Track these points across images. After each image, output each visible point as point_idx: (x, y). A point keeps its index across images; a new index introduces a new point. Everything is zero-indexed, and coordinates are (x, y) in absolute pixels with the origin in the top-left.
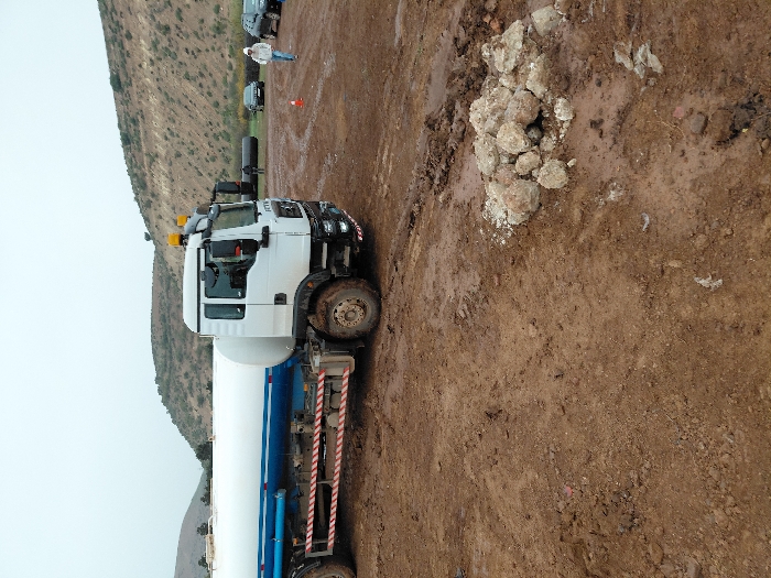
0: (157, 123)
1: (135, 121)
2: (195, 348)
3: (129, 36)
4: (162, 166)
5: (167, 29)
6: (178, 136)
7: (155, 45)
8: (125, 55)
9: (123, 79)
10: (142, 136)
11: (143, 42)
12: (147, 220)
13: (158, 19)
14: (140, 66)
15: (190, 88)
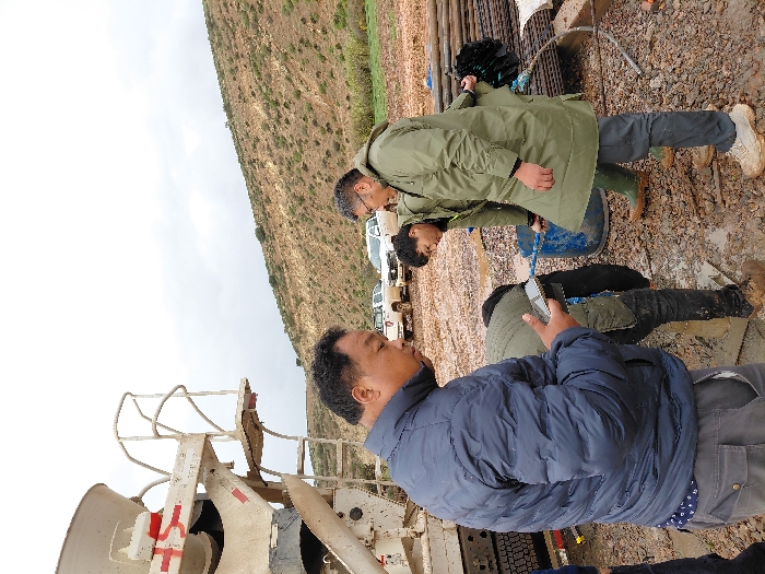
0: (300, 273)
1: (280, 269)
3: (268, 201)
4: (307, 309)
5: (302, 200)
6: (320, 286)
7: (292, 211)
8: (267, 216)
9: (267, 233)
10: (287, 281)
11: (281, 206)
13: (293, 191)
14: (281, 226)
15: (328, 248)
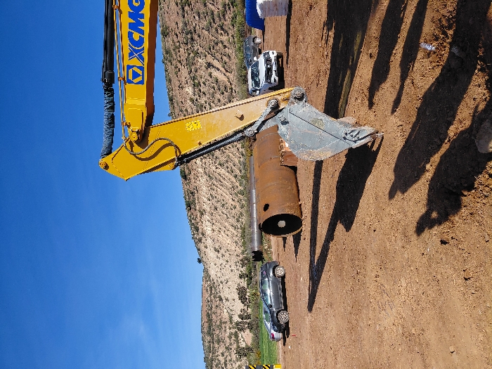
0: (204, 193)
1: (193, 193)
2: (228, 334)
4: (207, 217)
6: (216, 197)
9: (187, 172)
10: (196, 201)
12: (199, 250)
15: (222, 171)
